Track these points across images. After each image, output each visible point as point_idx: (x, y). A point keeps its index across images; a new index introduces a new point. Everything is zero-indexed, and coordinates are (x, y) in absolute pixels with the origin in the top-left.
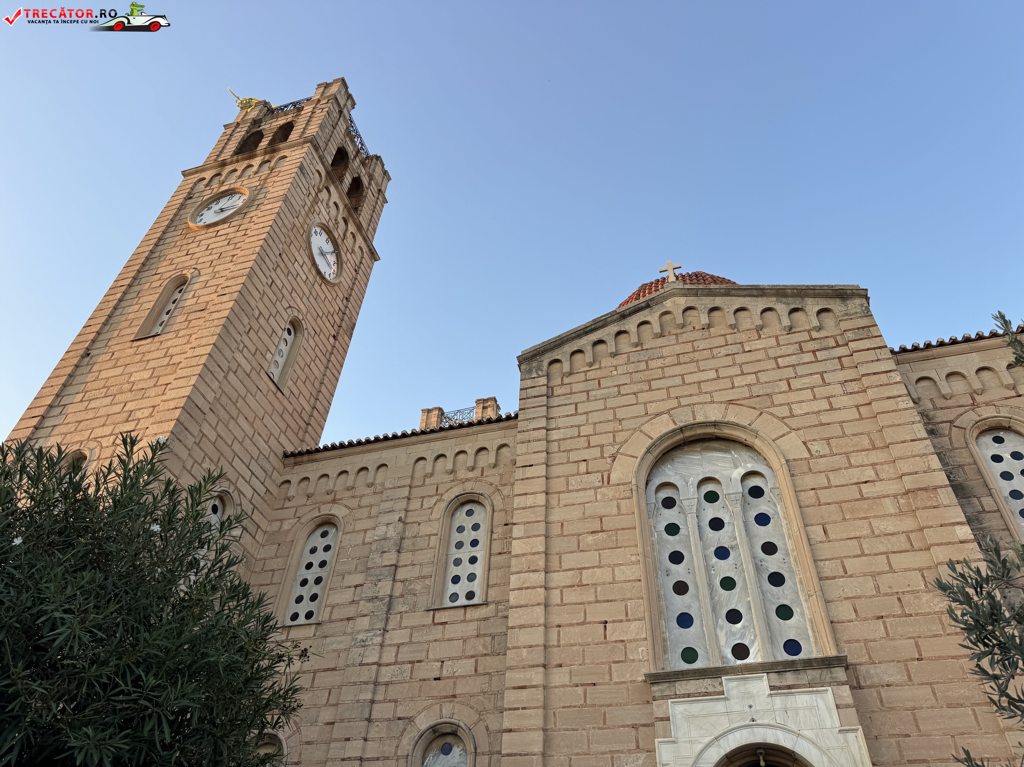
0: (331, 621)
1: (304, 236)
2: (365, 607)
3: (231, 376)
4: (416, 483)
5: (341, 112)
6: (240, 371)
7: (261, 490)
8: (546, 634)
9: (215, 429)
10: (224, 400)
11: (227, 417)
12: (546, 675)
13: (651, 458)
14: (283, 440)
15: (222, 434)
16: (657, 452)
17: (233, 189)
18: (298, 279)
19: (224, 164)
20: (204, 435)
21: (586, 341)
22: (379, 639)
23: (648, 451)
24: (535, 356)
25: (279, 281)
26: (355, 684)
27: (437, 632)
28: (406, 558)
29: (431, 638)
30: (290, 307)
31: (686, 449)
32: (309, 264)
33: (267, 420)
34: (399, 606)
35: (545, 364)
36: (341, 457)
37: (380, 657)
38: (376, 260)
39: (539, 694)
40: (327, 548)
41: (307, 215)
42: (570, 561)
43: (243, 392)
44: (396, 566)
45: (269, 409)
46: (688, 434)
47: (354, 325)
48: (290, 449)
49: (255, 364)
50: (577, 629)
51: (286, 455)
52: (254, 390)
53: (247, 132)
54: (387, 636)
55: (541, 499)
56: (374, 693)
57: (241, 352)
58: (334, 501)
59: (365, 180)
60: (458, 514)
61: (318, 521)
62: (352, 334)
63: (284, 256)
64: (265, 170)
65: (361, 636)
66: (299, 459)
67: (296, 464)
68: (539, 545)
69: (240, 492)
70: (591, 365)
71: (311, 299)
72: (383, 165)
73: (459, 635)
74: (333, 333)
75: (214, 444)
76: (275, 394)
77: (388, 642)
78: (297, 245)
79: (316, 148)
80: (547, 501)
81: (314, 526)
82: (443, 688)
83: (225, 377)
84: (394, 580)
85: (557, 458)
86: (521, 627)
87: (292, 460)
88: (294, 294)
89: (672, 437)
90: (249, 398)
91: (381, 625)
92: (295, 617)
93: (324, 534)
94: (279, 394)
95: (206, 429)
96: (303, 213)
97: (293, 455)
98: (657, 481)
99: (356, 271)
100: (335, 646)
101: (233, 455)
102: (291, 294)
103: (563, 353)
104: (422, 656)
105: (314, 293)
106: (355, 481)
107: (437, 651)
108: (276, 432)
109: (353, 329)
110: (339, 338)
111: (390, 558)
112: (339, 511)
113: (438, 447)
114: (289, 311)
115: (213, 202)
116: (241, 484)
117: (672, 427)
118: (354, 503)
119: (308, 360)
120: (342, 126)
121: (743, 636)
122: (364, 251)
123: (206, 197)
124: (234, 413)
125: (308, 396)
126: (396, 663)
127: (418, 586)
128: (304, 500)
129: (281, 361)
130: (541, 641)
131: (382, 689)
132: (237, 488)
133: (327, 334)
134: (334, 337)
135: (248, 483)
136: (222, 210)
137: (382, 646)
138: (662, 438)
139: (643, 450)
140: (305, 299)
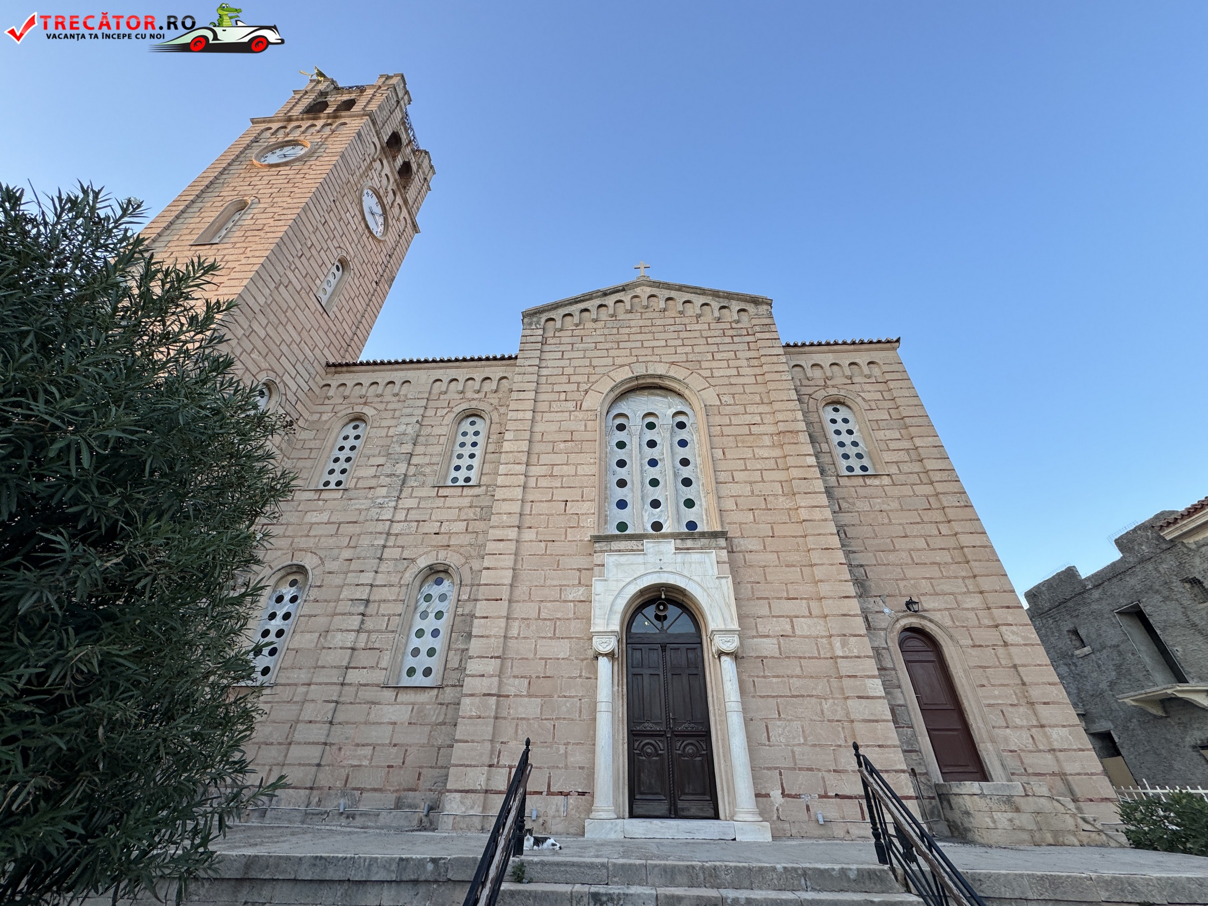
0: (356, 488)
1: (357, 194)
2: (384, 480)
3: (282, 289)
4: (432, 397)
5: (398, 102)
6: (290, 287)
7: (306, 388)
8: (522, 506)
9: (265, 329)
10: (274, 306)
11: (277, 322)
12: (519, 533)
13: (613, 395)
14: (326, 351)
15: (271, 334)
16: (617, 392)
17: (296, 141)
18: (349, 227)
20: (253, 330)
21: (575, 309)
22: (394, 504)
23: (612, 390)
24: (536, 313)
25: (332, 223)
26: (371, 533)
27: (440, 502)
28: (419, 449)
29: (435, 506)
30: (340, 247)
31: (638, 392)
32: (360, 218)
33: (313, 332)
34: (411, 482)
35: (543, 320)
36: (373, 371)
37: (393, 516)
39: (512, 546)
40: (357, 437)
41: (361, 176)
42: (544, 459)
43: (293, 305)
44: (412, 455)
45: (316, 326)
46: (641, 382)
47: (394, 278)
48: (332, 361)
49: (304, 285)
50: (545, 504)
51: (328, 365)
52: (303, 306)
53: (314, 100)
54: (400, 502)
55: (529, 415)
56: (386, 540)
57: (293, 271)
58: (365, 404)
59: (414, 167)
60: (463, 423)
61: (352, 417)
62: (391, 284)
63: (338, 203)
64: (327, 130)
65: (378, 501)
66: (339, 369)
67: (336, 373)
68: (524, 446)
69: (285, 385)
70: (577, 325)
71: (359, 246)
72: (430, 160)
73: (456, 505)
74: (376, 279)
75: (263, 340)
76: (322, 315)
77: (400, 506)
79: (374, 123)
80: (533, 417)
81: (347, 420)
82: (442, 540)
83: (277, 288)
84: (409, 464)
85: (543, 388)
86: (504, 500)
87: (333, 369)
88: (344, 238)
89: (630, 382)
90: (298, 311)
91: (396, 494)
92: (327, 484)
93: (356, 427)
94: (325, 315)
95: (256, 326)
96: (358, 173)
97: (334, 365)
98: (615, 412)
99: (399, 236)
100: (357, 507)
101: (280, 354)
102: (341, 237)
103: (557, 314)
104: (427, 517)
105: (362, 243)
106: (383, 390)
107: (438, 515)
108: (321, 346)
110: (381, 284)
111: (407, 448)
112: (369, 411)
113: (452, 373)
114: (339, 250)
115: (277, 148)
116: (286, 378)
117: (631, 375)
118: (382, 407)
119: (353, 295)
120: (398, 115)
121: (660, 517)
122: (408, 222)
124: (284, 321)
125: (350, 323)
126: (405, 521)
127: (427, 470)
128: (341, 401)
129: (329, 290)
130: (518, 511)
131: (392, 538)
132: (282, 380)
135: (294, 379)
136: (285, 156)
137: (395, 508)
138: (622, 383)
139: (609, 389)
140: (353, 245)
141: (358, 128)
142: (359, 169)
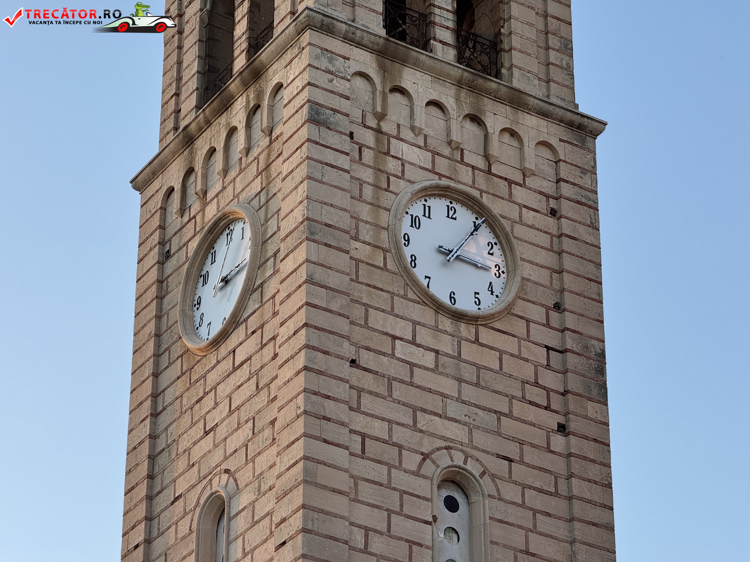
17: (224, 216)
32: (428, 316)
47: (602, 355)
62: (603, 387)
63: (366, 359)
71: (469, 392)
74: (553, 421)
78: (382, 300)
88: (423, 420)
102: (414, 427)
109: (601, 370)
110: (572, 426)
114: (428, 468)
115: (205, 258)
119: (517, 538)
133: (539, 437)
134: (562, 429)
140: (453, 409)
141: (305, 96)
142: (360, 198)
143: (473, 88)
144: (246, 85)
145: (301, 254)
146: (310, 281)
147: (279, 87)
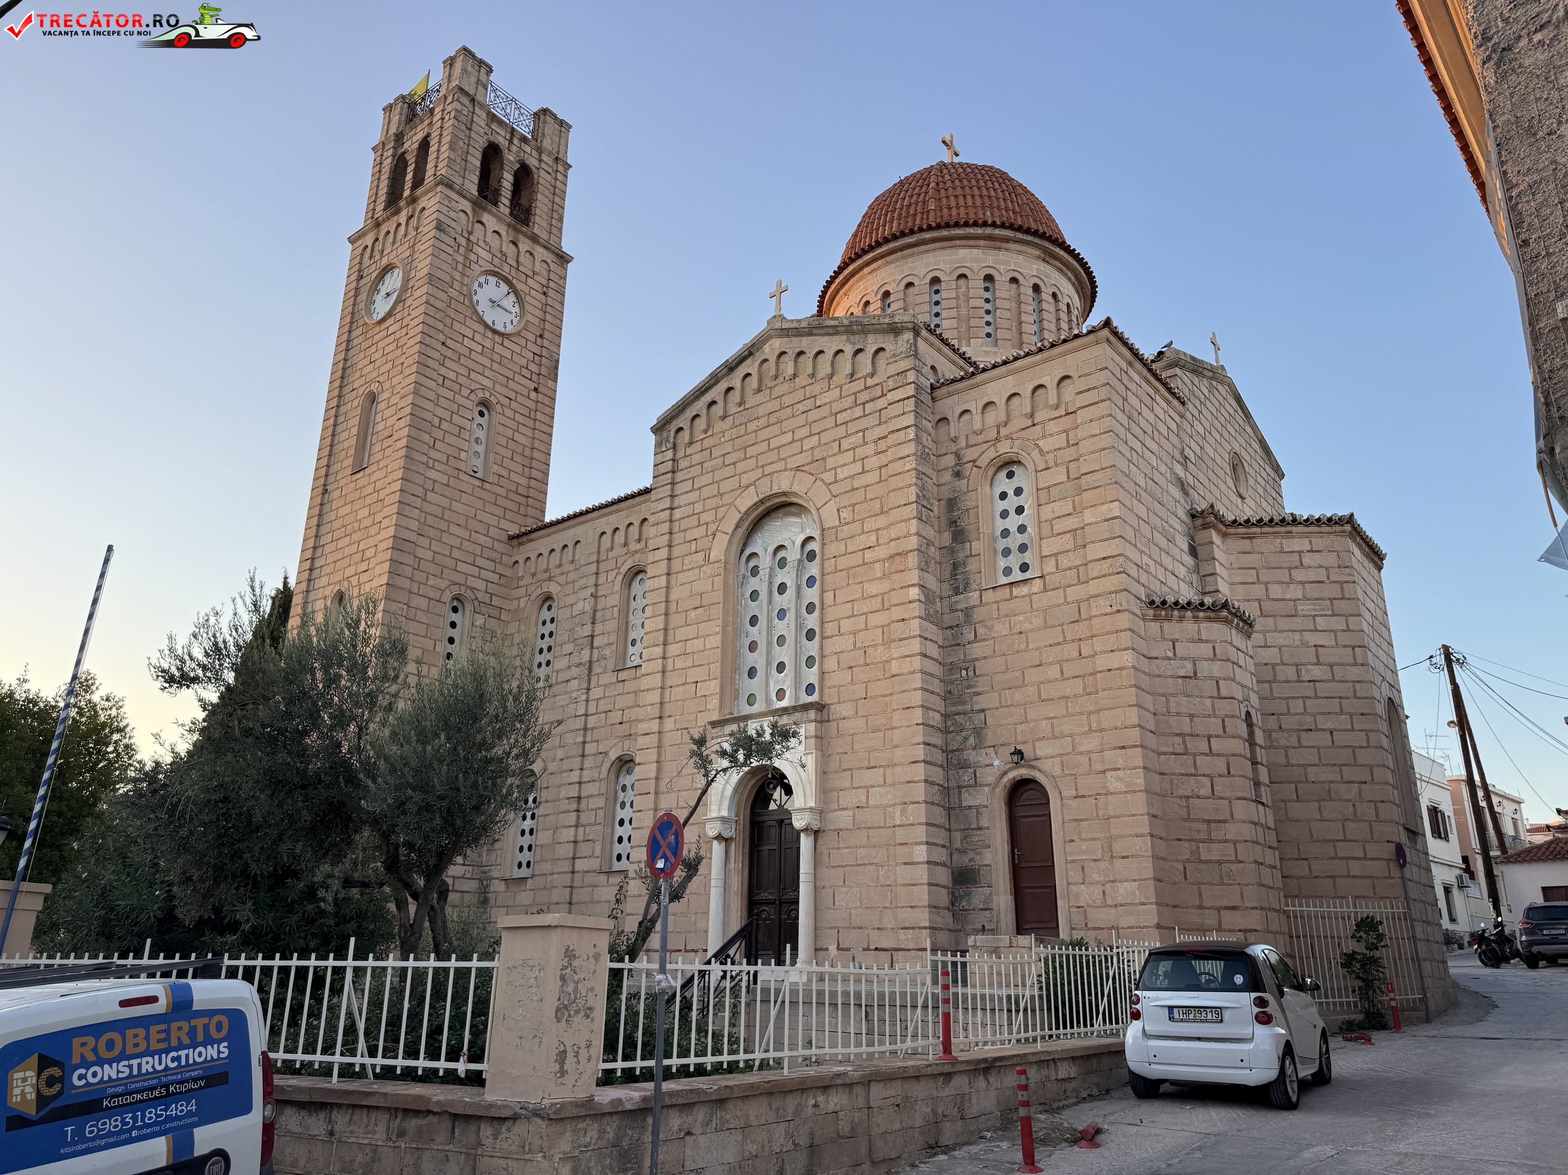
0: (557, 684)
1: (466, 303)
2: (575, 671)
3: (430, 496)
4: (603, 557)
5: (473, 100)
6: (437, 487)
7: (495, 577)
8: (662, 695)
9: (430, 549)
10: (430, 520)
11: (438, 533)
12: (661, 724)
13: (741, 531)
14: (504, 524)
15: (439, 550)
16: (746, 524)
17: (391, 262)
18: (474, 356)
19: (378, 225)
20: (420, 559)
21: (700, 405)
22: (584, 697)
23: (737, 526)
24: (664, 425)
25: (451, 373)
26: (572, 731)
27: (619, 688)
28: (599, 628)
29: (616, 693)
30: (472, 391)
32: (481, 329)
33: (481, 515)
34: (597, 669)
35: (672, 434)
36: (549, 535)
37: (587, 709)
38: (568, 262)
39: (655, 738)
40: (552, 620)
41: (463, 274)
42: (681, 634)
43: (446, 503)
44: (592, 636)
45: (479, 504)
47: (558, 361)
48: (514, 530)
49: (450, 471)
50: (681, 689)
51: (512, 538)
52: (456, 495)
53: (394, 156)
54: (591, 693)
55: (664, 579)
56: (585, 736)
57: (433, 468)
58: (550, 579)
59: (532, 162)
60: (634, 584)
61: (542, 597)
62: (556, 375)
63: (449, 343)
64: (414, 222)
65: (574, 695)
66: (521, 540)
67: (520, 544)
68: (660, 622)
69: (472, 589)
70: (706, 431)
71: (496, 366)
72: (555, 117)
73: (632, 689)
74: (532, 385)
75: (433, 562)
76: (482, 488)
77: (591, 698)
78: (460, 318)
80: (668, 582)
81: (540, 602)
82: (624, 729)
83: (424, 500)
84: (592, 648)
85: (678, 538)
86: (648, 690)
87: (515, 542)
88: (473, 375)
89: (757, 509)
90: (456, 506)
91: (585, 686)
92: (538, 679)
93: (549, 608)
94: (487, 486)
95: (421, 553)
96: (457, 276)
97: (517, 536)
98: (747, 552)
99: (545, 293)
100: (561, 703)
101: (454, 562)
102: (469, 377)
103: (683, 421)
104: (610, 707)
105: (497, 358)
106: (561, 558)
107: (622, 702)
108: (493, 521)
109: (556, 368)
110: (540, 389)
111: (587, 630)
112: (553, 588)
113: (613, 521)
114: (472, 397)
115: (380, 282)
116: (471, 582)
117: (756, 499)
118: (562, 579)
119: (509, 433)
121: (784, 683)
122: (549, 261)
123: (374, 275)
124: (443, 525)
125: (519, 469)
126: (597, 713)
127: (607, 652)
128: (530, 580)
129: (481, 449)
130: (658, 701)
131: (589, 732)
132: (468, 587)
133: (525, 391)
134: (536, 389)
135: (479, 578)
136: (388, 295)
137: (587, 701)
138: (747, 513)
139: (733, 526)
140: (487, 373)
141: (435, 215)
142: (456, 269)
143: (515, 229)
144: (408, 204)
145: (424, 289)
146: (427, 302)
147: (423, 209)
